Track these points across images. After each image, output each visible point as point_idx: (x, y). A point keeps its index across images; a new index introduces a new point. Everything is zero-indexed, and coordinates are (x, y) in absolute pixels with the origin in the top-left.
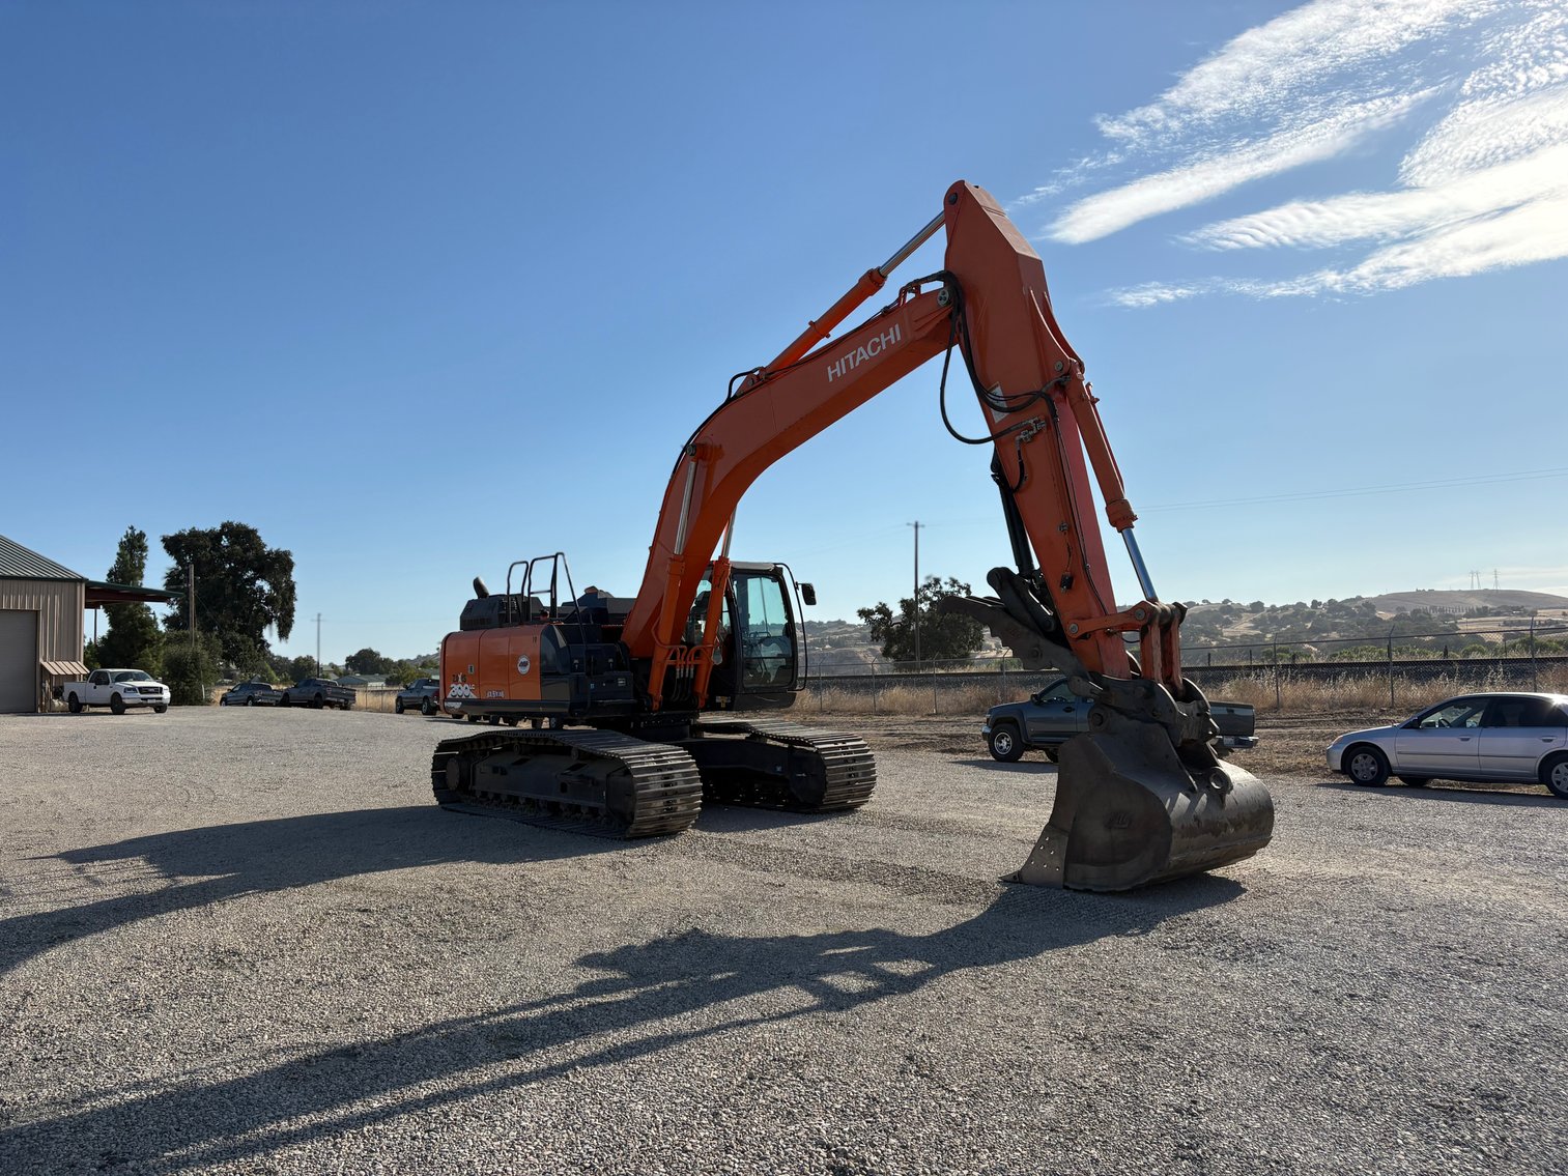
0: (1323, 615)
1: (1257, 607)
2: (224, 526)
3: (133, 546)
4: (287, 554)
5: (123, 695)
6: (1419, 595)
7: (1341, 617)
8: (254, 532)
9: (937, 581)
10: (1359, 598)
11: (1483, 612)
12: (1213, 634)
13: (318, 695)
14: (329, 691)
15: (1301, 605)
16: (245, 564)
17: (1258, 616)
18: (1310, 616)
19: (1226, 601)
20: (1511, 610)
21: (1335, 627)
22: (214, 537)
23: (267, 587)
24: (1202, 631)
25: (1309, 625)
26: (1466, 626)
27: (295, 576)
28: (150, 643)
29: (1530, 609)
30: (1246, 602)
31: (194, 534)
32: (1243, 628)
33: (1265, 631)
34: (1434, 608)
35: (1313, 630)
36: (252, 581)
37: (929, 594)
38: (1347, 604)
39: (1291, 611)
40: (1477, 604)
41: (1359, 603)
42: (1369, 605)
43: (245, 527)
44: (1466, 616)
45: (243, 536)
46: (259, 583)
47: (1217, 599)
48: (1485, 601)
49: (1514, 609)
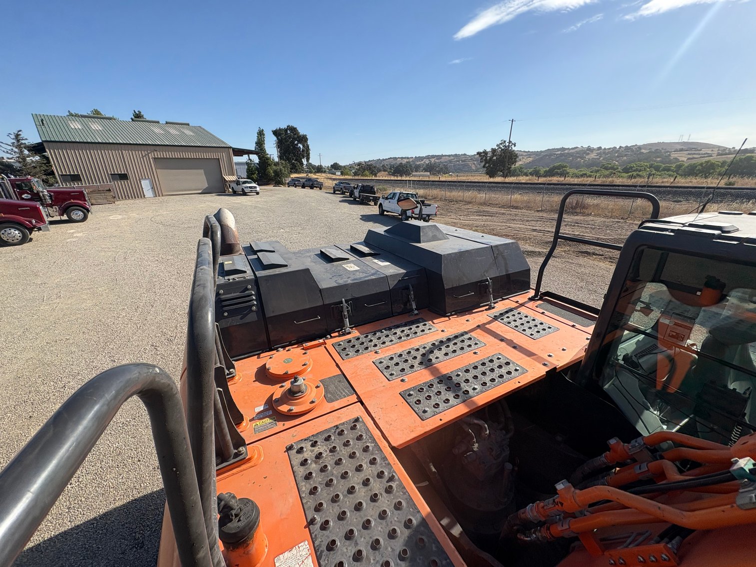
0: (622, 151)
1: (600, 148)
2: (288, 127)
3: (261, 134)
4: (306, 135)
5: (245, 189)
6: (659, 143)
7: (629, 152)
8: (296, 128)
9: (505, 142)
10: (636, 145)
11: (681, 150)
12: (582, 158)
13: (312, 184)
14: (315, 183)
15: (615, 148)
16: (295, 139)
17: (599, 151)
18: (618, 151)
19: (589, 146)
20: (691, 149)
21: (626, 155)
22: (286, 130)
23: (301, 147)
24: (579, 157)
25: (616, 155)
26: (674, 155)
27: (309, 142)
28: (270, 165)
29: (699, 149)
30: (595, 147)
31: (280, 129)
32: (593, 156)
33: (600, 157)
34: (662, 149)
35: (618, 157)
36: (297, 145)
37: (501, 146)
38: (632, 147)
39: (611, 149)
40: (679, 147)
41: (636, 147)
42: (640, 148)
43: (293, 127)
44: (674, 151)
45: (293, 130)
46: (299, 145)
47: (586, 146)
48: (682, 146)
49: (693, 149)
